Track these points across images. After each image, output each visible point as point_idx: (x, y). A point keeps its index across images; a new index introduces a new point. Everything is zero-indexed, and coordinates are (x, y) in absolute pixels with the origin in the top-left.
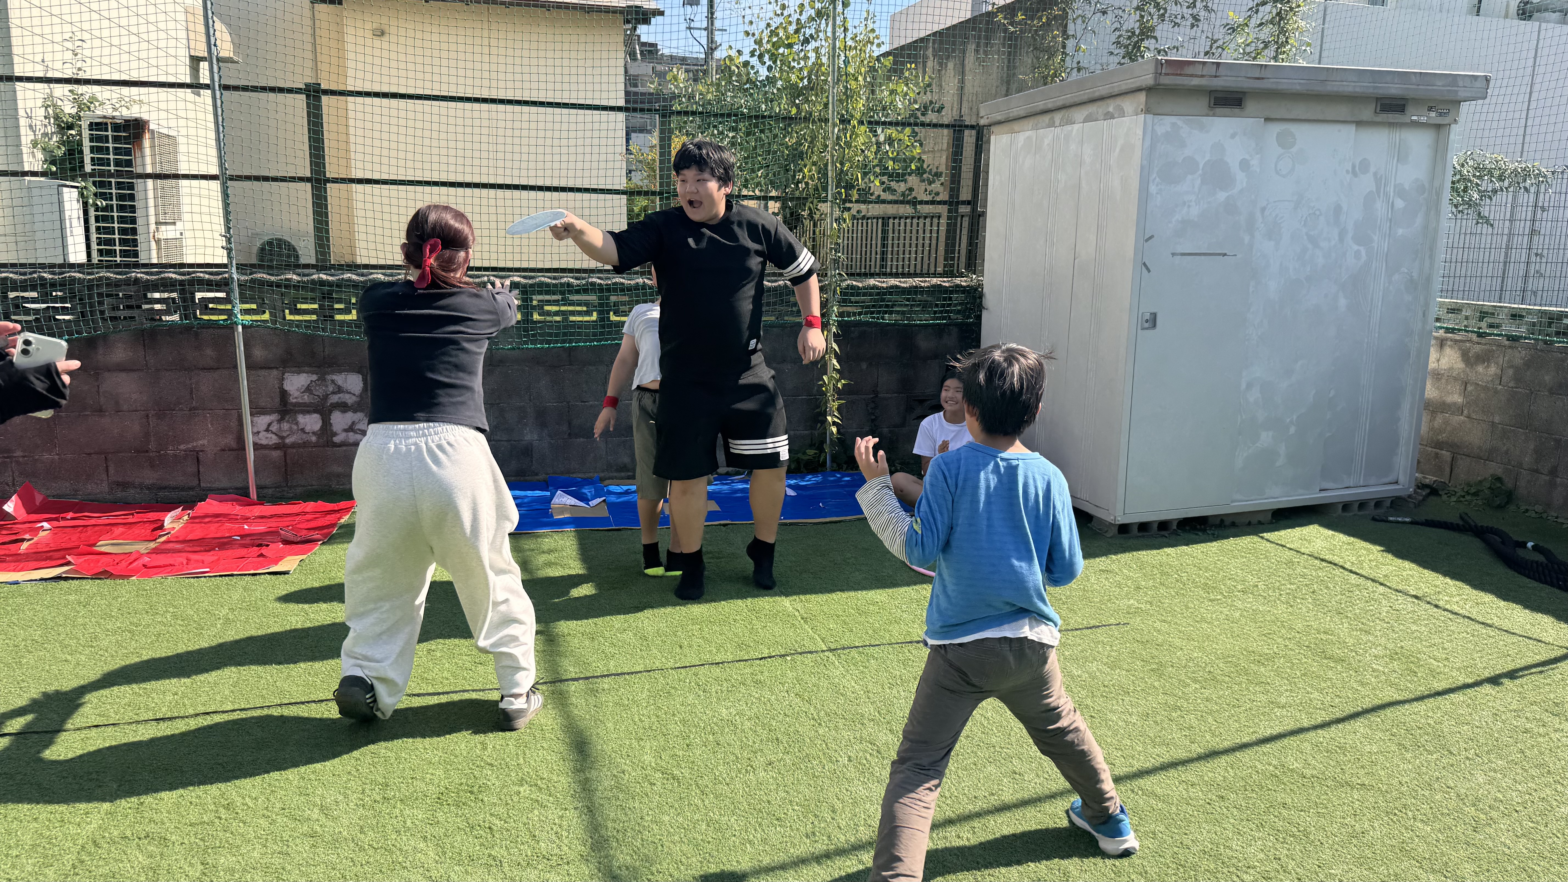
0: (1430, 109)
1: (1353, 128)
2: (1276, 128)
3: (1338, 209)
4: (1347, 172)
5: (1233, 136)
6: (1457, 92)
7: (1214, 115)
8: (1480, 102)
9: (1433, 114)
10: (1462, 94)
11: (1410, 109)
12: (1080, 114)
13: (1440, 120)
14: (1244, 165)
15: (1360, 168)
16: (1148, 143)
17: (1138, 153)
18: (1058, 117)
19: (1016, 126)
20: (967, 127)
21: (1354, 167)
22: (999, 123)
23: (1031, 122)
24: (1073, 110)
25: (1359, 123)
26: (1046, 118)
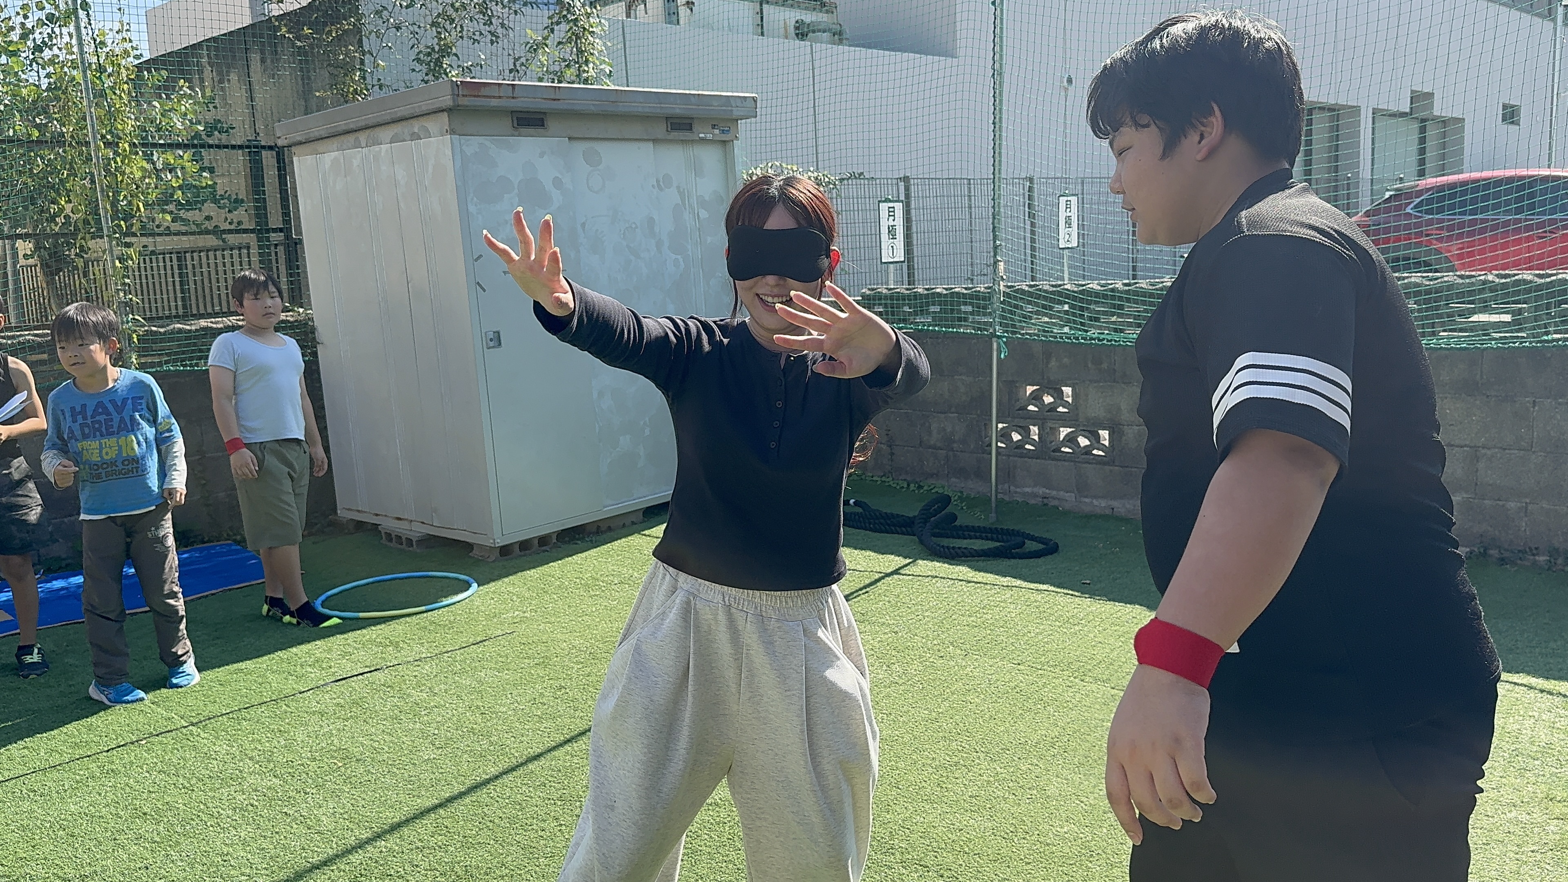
0: (714, 127)
1: (651, 144)
2: (580, 147)
3: (651, 221)
4: (653, 186)
5: (542, 155)
6: (732, 111)
7: (519, 135)
8: (753, 119)
9: (717, 131)
10: (736, 113)
11: (696, 127)
12: (386, 133)
13: (724, 137)
14: (557, 183)
15: (664, 183)
16: (458, 163)
17: (451, 175)
18: (363, 137)
19: (320, 146)
20: (263, 147)
21: (658, 181)
22: (300, 143)
23: (335, 143)
24: (377, 129)
25: (655, 141)
26: (351, 138)
